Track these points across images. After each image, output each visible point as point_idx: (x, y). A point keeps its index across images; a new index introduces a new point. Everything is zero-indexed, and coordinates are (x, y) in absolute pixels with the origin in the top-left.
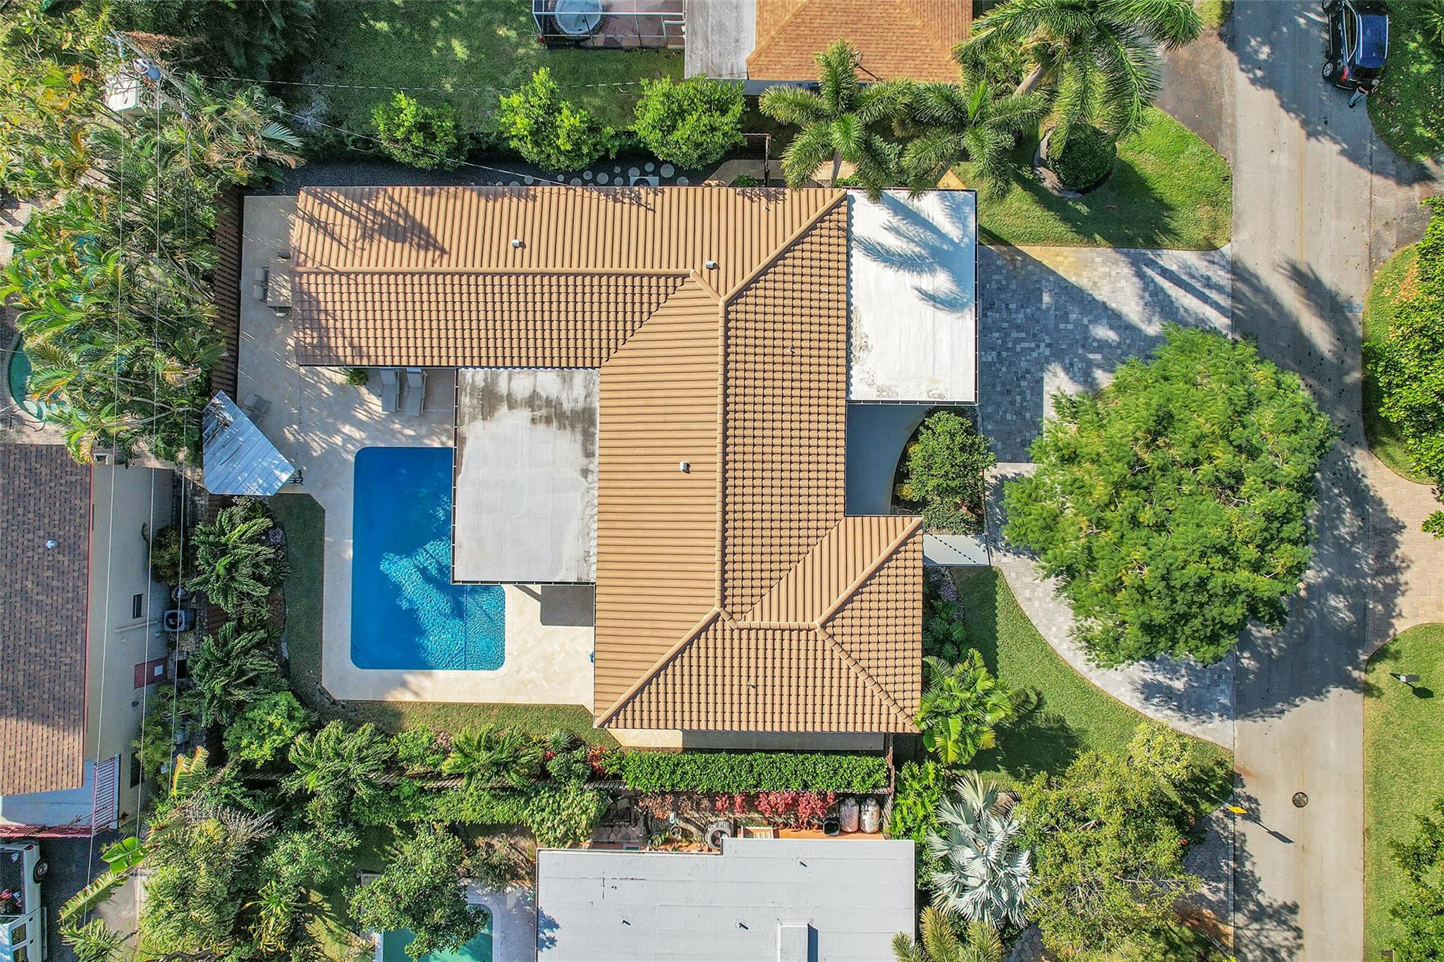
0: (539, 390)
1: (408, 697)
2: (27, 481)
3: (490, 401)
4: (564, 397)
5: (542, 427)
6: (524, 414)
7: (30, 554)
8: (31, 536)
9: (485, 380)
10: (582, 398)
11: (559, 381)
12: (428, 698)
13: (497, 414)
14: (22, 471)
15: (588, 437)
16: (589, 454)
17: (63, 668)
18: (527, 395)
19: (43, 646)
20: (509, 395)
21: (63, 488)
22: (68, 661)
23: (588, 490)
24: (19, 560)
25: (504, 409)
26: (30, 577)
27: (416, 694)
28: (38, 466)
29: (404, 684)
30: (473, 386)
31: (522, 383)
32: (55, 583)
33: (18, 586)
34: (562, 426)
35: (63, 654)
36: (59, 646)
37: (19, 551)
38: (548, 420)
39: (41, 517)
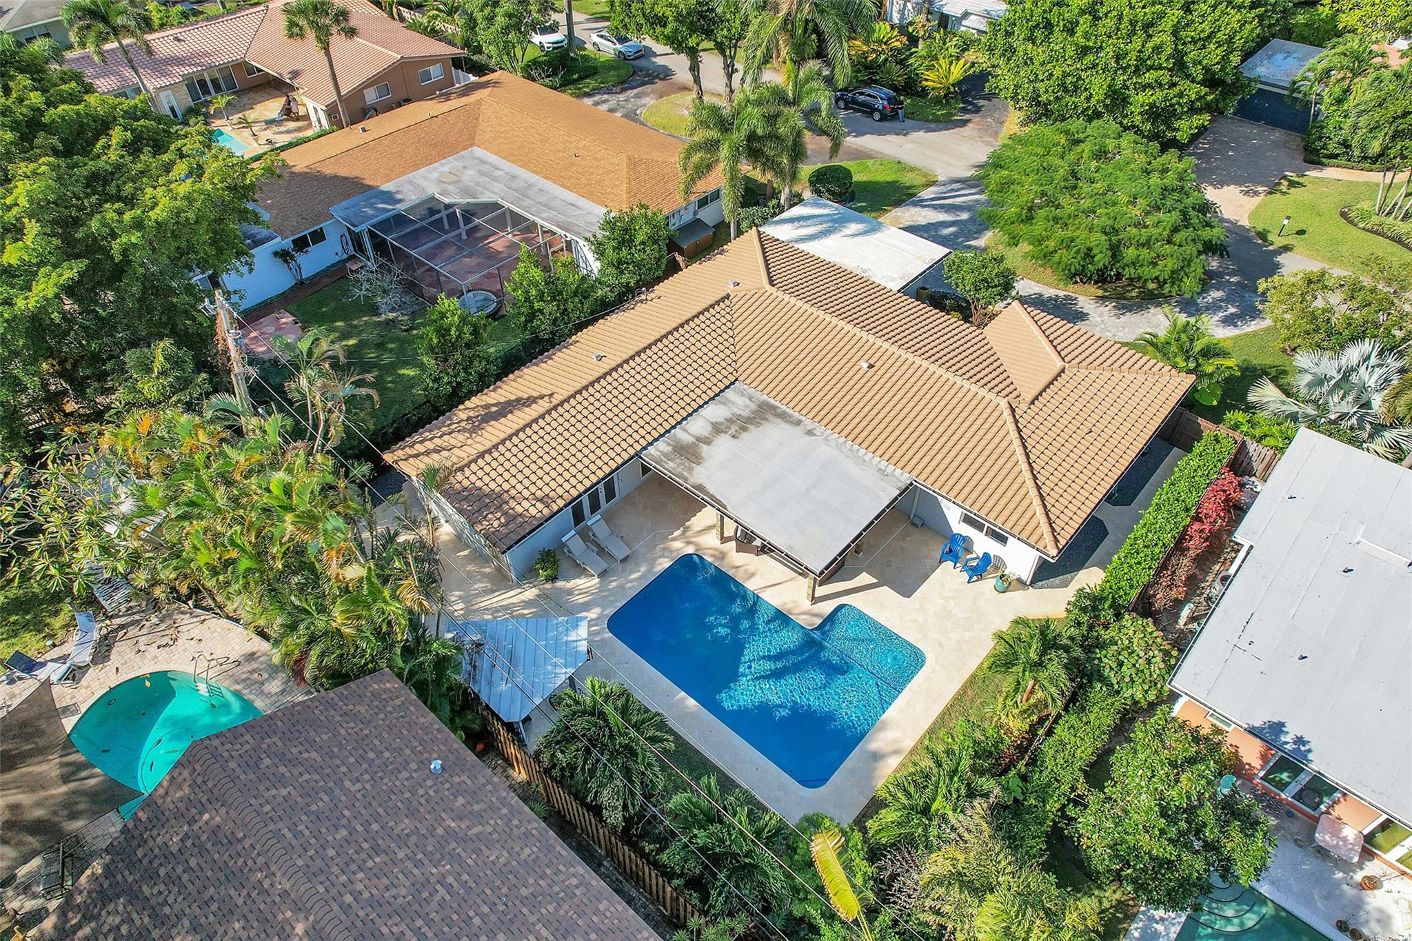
0: (714, 420)
1: (893, 762)
2: (352, 725)
3: (689, 453)
4: (735, 410)
5: (744, 435)
6: (723, 441)
7: (421, 792)
8: (405, 774)
9: (669, 444)
10: (748, 402)
11: (721, 406)
12: (910, 743)
13: (704, 455)
14: (338, 718)
15: (783, 416)
16: (799, 423)
17: (577, 892)
18: (710, 429)
19: (531, 881)
20: (698, 439)
21: (395, 715)
22: (574, 881)
23: (826, 439)
24: (415, 804)
25: (705, 449)
26: (443, 815)
27: (896, 752)
28: (351, 707)
29: (877, 757)
30: (665, 455)
31: (697, 426)
32: (477, 807)
33: (440, 831)
34: (758, 425)
35: (562, 877)
36: (548, 871)
37: (408, 795)
38: (744, 429)
39: (399, 751)
